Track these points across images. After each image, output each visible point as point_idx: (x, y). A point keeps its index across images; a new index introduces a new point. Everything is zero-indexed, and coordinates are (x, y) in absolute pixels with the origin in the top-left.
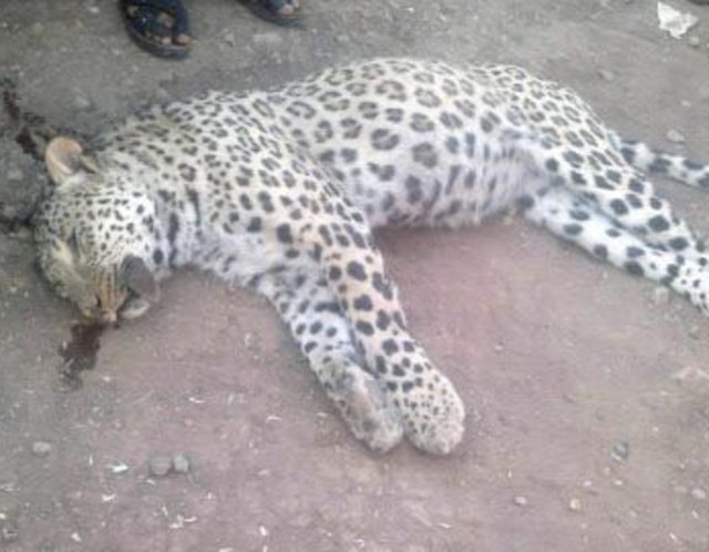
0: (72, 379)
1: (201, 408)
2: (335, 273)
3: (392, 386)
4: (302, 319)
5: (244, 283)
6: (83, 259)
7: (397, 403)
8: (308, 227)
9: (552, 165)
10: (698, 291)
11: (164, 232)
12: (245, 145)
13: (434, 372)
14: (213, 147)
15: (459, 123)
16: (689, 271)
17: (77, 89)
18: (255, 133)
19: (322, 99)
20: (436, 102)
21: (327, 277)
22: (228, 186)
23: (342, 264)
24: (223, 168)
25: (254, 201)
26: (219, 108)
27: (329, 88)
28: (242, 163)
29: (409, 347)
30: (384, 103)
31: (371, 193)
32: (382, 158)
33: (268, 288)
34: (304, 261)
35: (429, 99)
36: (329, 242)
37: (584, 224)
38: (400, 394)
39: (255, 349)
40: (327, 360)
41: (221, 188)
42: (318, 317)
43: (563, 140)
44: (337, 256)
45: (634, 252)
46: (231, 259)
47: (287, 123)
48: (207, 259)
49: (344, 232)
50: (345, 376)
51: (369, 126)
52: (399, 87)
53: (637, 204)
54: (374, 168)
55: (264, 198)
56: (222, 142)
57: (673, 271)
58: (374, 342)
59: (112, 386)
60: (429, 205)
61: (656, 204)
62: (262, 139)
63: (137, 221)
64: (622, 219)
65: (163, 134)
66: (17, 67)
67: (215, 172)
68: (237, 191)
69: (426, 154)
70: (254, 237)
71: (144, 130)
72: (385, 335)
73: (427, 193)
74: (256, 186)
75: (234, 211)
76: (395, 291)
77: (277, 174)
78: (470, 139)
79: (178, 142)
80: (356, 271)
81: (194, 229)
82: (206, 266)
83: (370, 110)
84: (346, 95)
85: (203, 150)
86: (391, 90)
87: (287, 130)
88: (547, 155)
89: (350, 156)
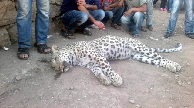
0: (55, 79)
1: (76, 81)
3: (109, 76)
4: (93, 69)
5: (85, 66)
6: (57, 62)
7: (110, 79)
8: (93, 55)
9: (136, 49)
10: (164, 65)
11: (71, 59)
12: (83, 45)
15: (118, 42)
16: (162, 62)
20: (114, 39)
21: (97, 62)
22: (80, 51)
23: (99, 59)
25: (84, 52)
28: (82, 47)
29: (111, 70)
30: (105, 40)
31: (105, 52)
32: (106, 47)
34: (93, 61)
36: (97, 57)
37: (143, 58)
38: (110, 77)
42: (96, 68)
43: (137, 45)
44: (98, 58)
45: (152, 61)
46: (82, 62)
49: (99, 55)
51: (103, 43)
52: (108, 38)
53: (151, 53)
54: (105, 49)
55: (86, 51)
56: (79, 45)
57: (159, 63)
58: (105, 70)
59: (62, 80)
60: (115, 55)
61: (154, 53)
62: (86, 44)
63: (66, 56)
64: (149, 56)
67: (78, 49)
68: (82, 51)
69: (113, 46)
70: (85, 58)
72: (107, 69)
73: (114, 53)
74: (84, 50)
75: (81, 54)
77: (88, 48)
78: (120, 44)
80: (101, 60)
81: (76, 58)
83: (103, 41)
84: (100, 40)
85: (76, 46)
86: (107, 38)
87: (90, 44)
88: (135, 48)
89: (101, 47)
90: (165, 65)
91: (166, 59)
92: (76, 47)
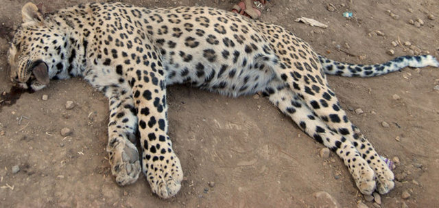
2: (137, 94)
3: (148, 157)
4: (116, 110)
5: (101, 89)
7: (147, 165)
8: (132, 69)
9: (284, 77)
10: (347, 158)
11: (67, 56)
12: (116, 26)
14: (102, 24)
15: (233, 45)
16: (346, 147)
19: (169, 16)
20: (224, 32)
21: (134, 95)
22: (101, 43)
23: (142, 90)
24: (101, 34)
25: (109, 51)
28: (111, 34)
29: (162, 139)
30: (197, 25)
31: (177, 66)
32: (188, 51)
33: (109, 94)
34: (126, 85)
35: (221, 30)
36: (140, 79)
37: (297, 109)
38: (150, 162)
40: (114, 131)
41: (98, 43)
44: (141, 86)
45: (319, 130)
46: (95, 76)
47: (146, 22)
48: (87, 74)
49: (149, 76)
51: (187, 34)
52: (208, 21)
53: (326, 105)
54: (182, 54)
55: (114, 51)
56: (106, 22)
57: (338, 144)
58: (145, 133)
61: (335, 108)
62: (126, 25)
63: (51, 47)
64: (316, 111)
65: (84, 14)
67: (98, 35)
68: (104, 46)
69: (210, 54)
70: (106, 68)
71: (77, 11)
72: (152, 130)
74: (113, 45)
75: (100, 54)
76: (165, 109)
77: (125, 41)
78: (237, 54)
80: (147, 95)
81: (82, 58)
83: (189, 27)
84: (181, 18)
85: (97, 25)
86: (203, 21)
87: (145, 25)
88: (283, 71)
89: (172, 45)
90: (349, 161)
91: (363, 141)
92: (95, 27)
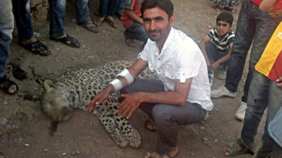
0: (52, 134)
1: (81, 139)
2: (111, 108)
3: (125, 133)
4: (104, 119)
7: (126, 136)
11: (71, 100)
12: (89, 80)
13: (134, 129)
14: (82, 81)
17: (48, 69)
18: (91, 78)
19: (106, 70)
21: (109, 109)
22: (86, 90)
23: (112, 106)
24: (85, 86)
25: (92, 93)
26: (83, 73)
27: (107, 68)
28: (89, 85)
29: (128, 124)
33: (95, 112)
34: (103, 106)
36: (109, 101)
38: (126, 134)
39: (93, 126)
40: (110, 127)
41: (84, 90)
42: (107, 118)
44: (111, 104)
47: (98, 75)
48: (81, 106)
49: (112, 99)
50: (114, 131)
51: (116, 76)
55: (94, 92)
56: (84, 80)
58: (120, 123)
59: (61, 135)
62: (93, 79)
63: (66, 98)
65: (70, 79)
66: (35, 64)
67: (83, 87)
68: (88, 91)
71: (66, 78)
72: (123, 121)
74: (92, 89)
75: (88, 95)
77: (97, 87)
79: (74, 80)
80: (115, 107)
81: (78, 99)
82: (81, 108)
83: (116, 72)
84: (111, 69)
85: (80, 82)
86: (121, 68)
87: (98, 77)
